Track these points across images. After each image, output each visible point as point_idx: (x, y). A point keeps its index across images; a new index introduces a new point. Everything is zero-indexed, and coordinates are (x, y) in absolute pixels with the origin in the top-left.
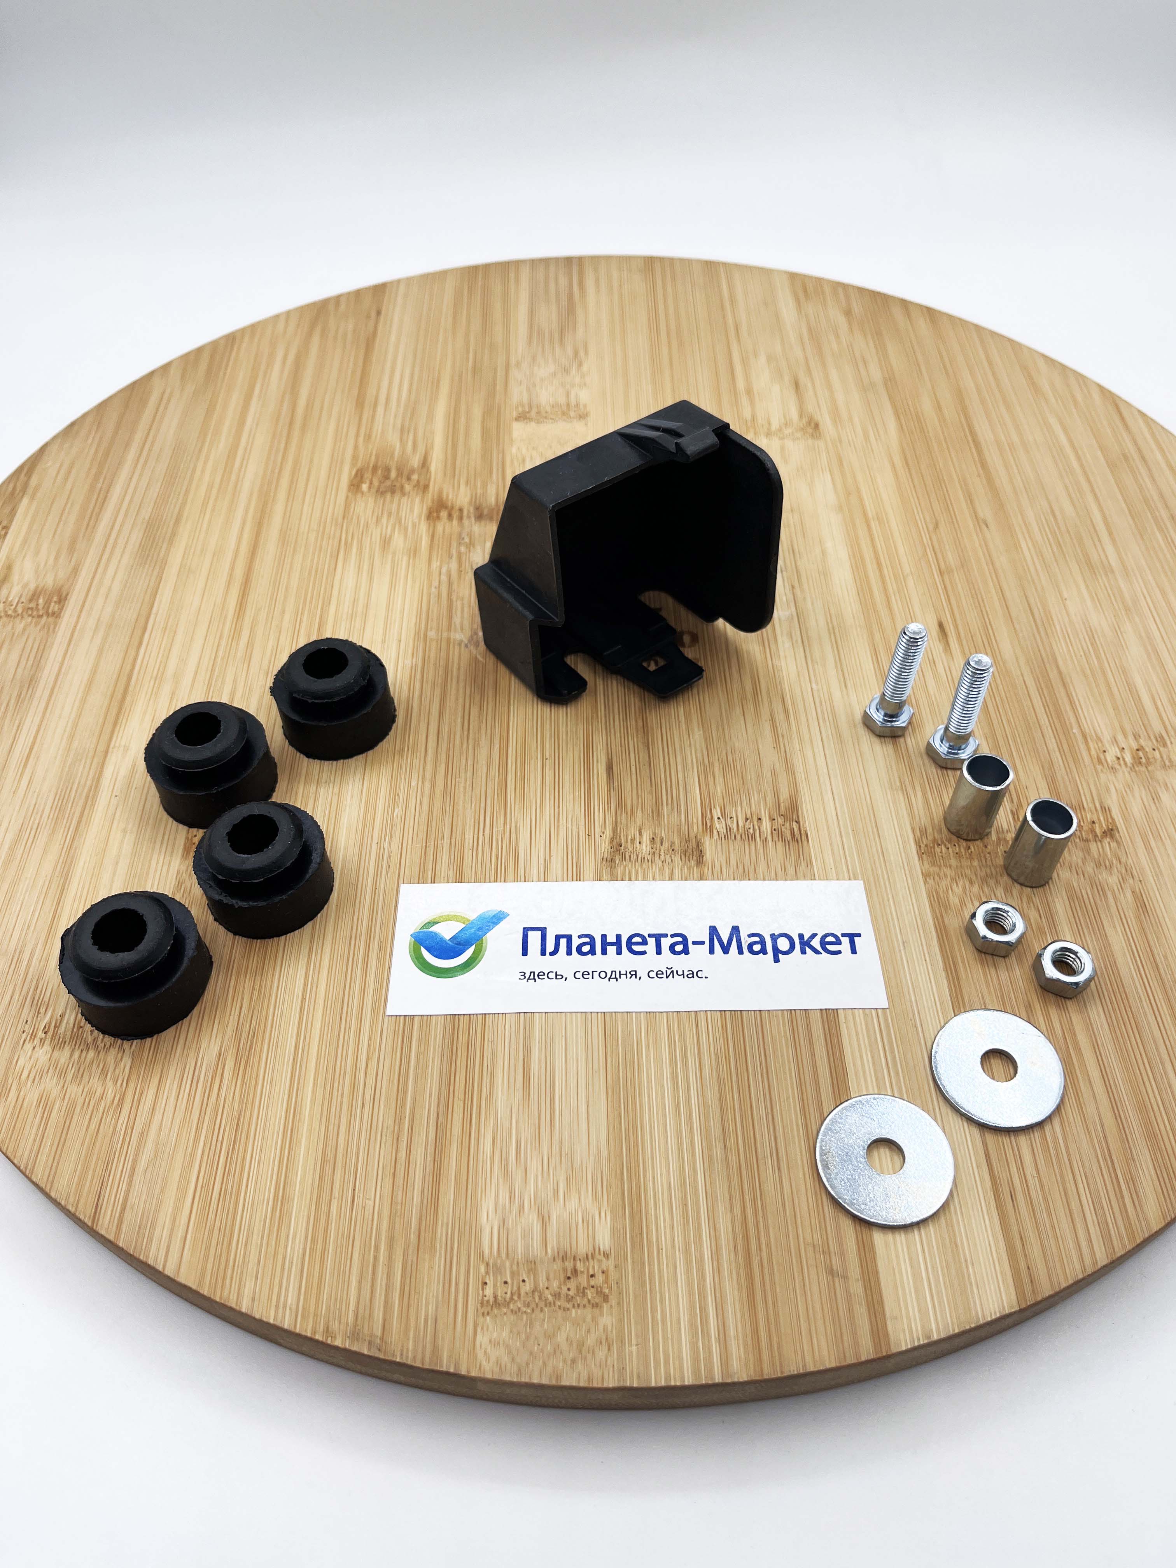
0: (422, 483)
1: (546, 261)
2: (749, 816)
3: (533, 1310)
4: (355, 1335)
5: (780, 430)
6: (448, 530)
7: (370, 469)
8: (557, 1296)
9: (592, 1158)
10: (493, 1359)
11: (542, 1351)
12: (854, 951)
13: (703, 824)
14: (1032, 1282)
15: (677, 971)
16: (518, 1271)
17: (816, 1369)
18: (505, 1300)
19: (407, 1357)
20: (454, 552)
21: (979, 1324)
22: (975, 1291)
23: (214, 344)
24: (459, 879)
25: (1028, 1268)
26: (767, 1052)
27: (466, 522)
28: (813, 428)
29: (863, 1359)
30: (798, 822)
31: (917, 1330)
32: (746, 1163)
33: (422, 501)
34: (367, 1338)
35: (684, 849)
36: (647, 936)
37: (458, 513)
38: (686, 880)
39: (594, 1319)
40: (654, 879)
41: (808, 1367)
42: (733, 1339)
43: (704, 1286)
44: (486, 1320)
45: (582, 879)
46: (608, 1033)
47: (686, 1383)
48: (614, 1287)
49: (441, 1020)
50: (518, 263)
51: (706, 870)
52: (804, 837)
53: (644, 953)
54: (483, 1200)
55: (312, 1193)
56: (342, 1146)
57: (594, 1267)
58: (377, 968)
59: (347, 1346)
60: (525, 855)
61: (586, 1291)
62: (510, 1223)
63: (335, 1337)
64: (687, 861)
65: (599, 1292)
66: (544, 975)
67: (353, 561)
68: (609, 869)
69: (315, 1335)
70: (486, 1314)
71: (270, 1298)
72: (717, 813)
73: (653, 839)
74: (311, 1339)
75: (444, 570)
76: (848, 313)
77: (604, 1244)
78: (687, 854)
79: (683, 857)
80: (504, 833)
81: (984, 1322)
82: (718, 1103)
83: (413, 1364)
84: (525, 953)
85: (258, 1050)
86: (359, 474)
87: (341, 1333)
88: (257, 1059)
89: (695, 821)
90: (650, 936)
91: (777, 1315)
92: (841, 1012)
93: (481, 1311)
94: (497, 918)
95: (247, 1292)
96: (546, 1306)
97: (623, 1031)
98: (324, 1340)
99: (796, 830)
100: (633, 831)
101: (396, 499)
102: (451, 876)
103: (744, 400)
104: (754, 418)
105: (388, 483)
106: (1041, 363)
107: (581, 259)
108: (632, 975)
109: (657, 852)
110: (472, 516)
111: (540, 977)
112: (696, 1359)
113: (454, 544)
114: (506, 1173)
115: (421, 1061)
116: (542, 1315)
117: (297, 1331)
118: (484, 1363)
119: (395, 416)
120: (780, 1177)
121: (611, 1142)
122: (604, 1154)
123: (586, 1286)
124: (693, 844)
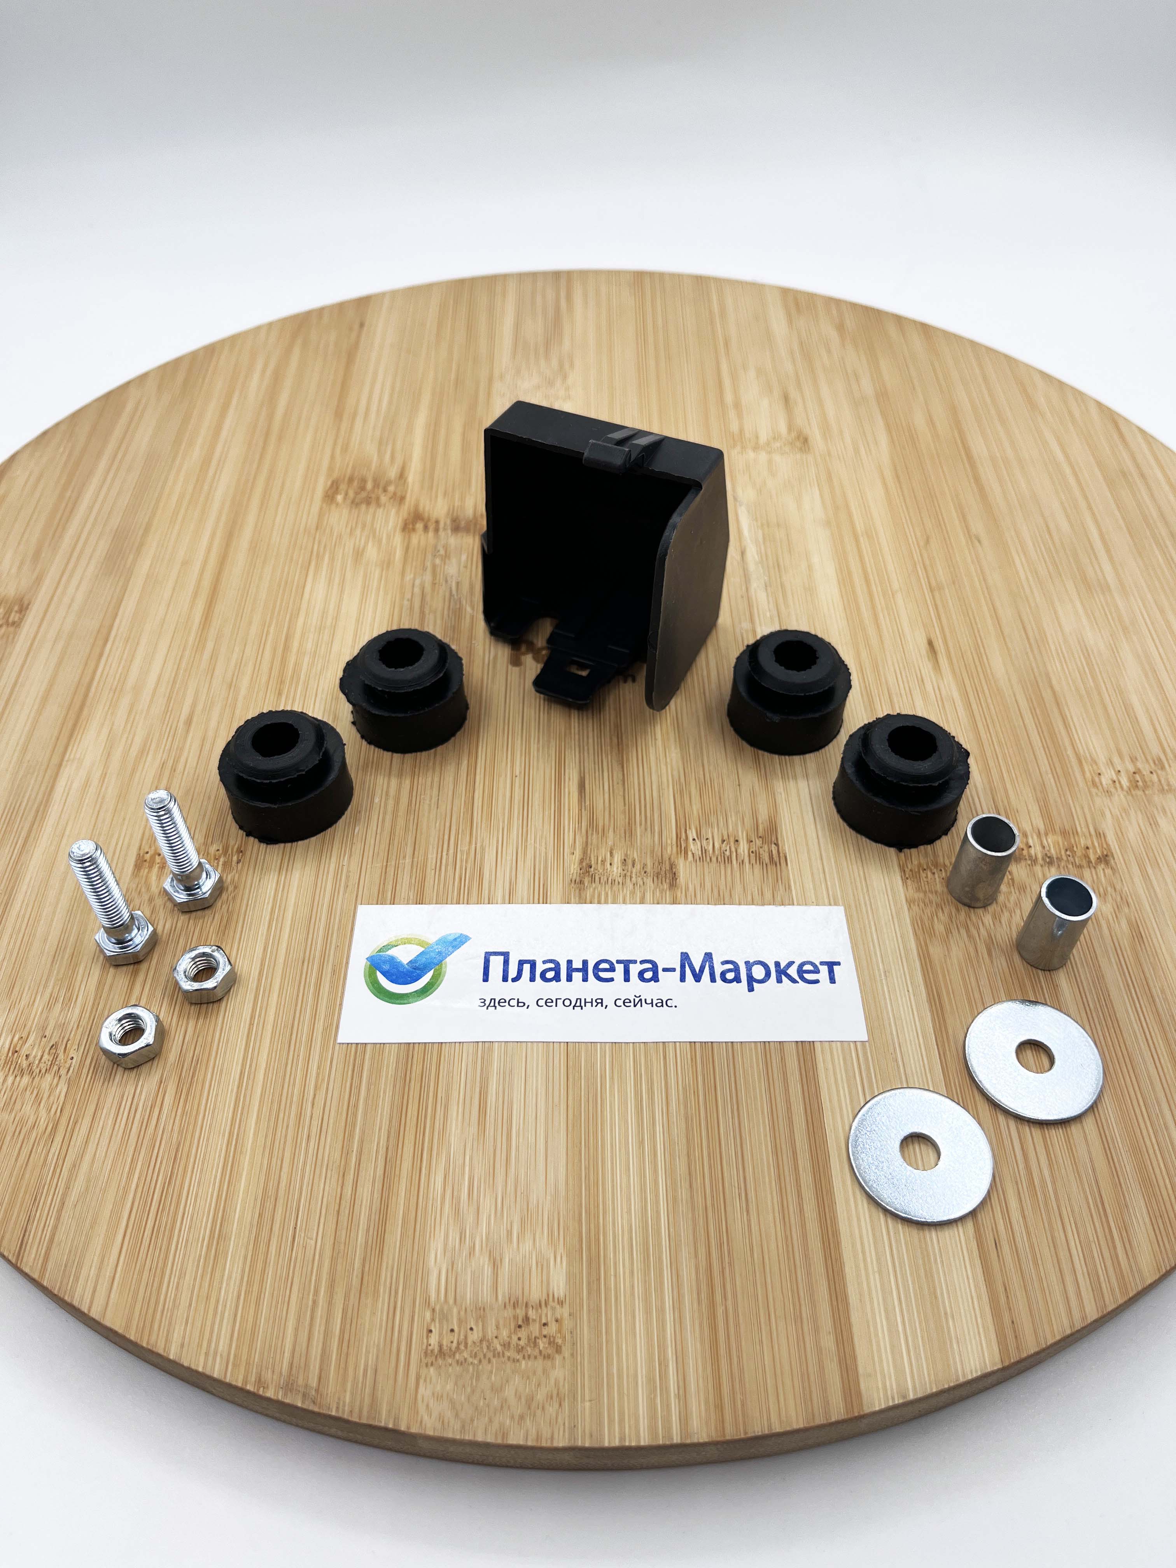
0: (399, 494)
1: (534, 276)
2: (725, 837)
3: (480, 1361)
4: (289, 1386)
5: (768, 444)
6: (423, 543)
7: (346, 479)
8: (506, 1345)
9: (549, 1198)
10: (435, 1415)
11: (488, 1406)
12: (832, 980)
13: (677, 846)
14: (1016, 1337)
15: (645, 1000)
16: (466, 1318)
17: (782, 1431)
18: (450, 1349)
19: (344, 1411)
20: (428, 564)
21: (958, 1383)
22: (955, 1346)
23: (194, 355)
24: (420, 900)
25: (1013, 1322)
26: (738, 1087)
27: (442, 533)
28: (802, 442)
29: (833, 1420)
30: (777, 845)
31: (892, 1389)
32: (713, 1205)
33: (398, 512)
34: (302, 1390)
35: (656, 871)
36: (615, 962)
37: (434, 525)
38: (658, 903)
39: (544, 1371)
40: (624, 902)
41: (773, 1428)
42: (693, 1396)
43: (664, 1337)
44: (429, 1371)
45: (548, 902)
46: (571, 1063)
47: (642, 1443)
48: (568, 1336)
49: (395, 1049)
50: (505, 277)
51: (679, 894)
52: (783, 861)
53: (612, 980)
54: (432, 1241)
55: (250, 1232)
56: (285, 1181)
57: (547, 1315)
58: (329, 993)
59: (280, 1398)
60: (490, 875)
61: (537, 1340)
62: (459, 1266)
63: (268, 1387)
64: (660, 884)
65: (552, 1342)
66: (505, 1002)
67: (324, 573)
68: (577, 891)
69: (246, 1385)
70: (429, 1364)
71: (200, 1345)
72: (692, 834)
73: (625, 860)
74: (242, 1390)
75: (418, 582)
76: (841, 328)
77: (558, 1290)
78: (660, 877)
79: (655, 878)
80: (468, 854)
81: (965, 1380)
82: (684, 1141)
83: (350, 1419)
84: (486, 979)
85: (201, 1078)
86: (335, 486)
87: (274, 1383)
88: (200, 1087)
89: (669, 842)
90: (618, 962)
91: (741, 1371)
92: (817, 1045)
93: (424, 1361)
94: (459, 941)
95: (176, 1337)
96: (494, 1356)
97: (586, 1061)
98: (256, 1391)
99: (775, 852)
100: (604, 852)
101: (371, 510)
102: (411, 897)
103: (732, 414)
104: (741, 431)
105: (364, 494)
106: (1037, 378)
107: (569, 274)
108: (598, 1003)
109: (629, 874)
110: (449, 527)
111: (501, 1004)
112: (653, 1417)
113: (429, 556)
114: (457, 1211)
115: (372, 1091)
116: (489, 1367)
117: (228, 1380)
118: (426, 1418)
119: (374, 428)
120: (749, 1221)
121: (571, 1182)
122: (563, 1193)
123: (537, 1335)
124: (667, 866)
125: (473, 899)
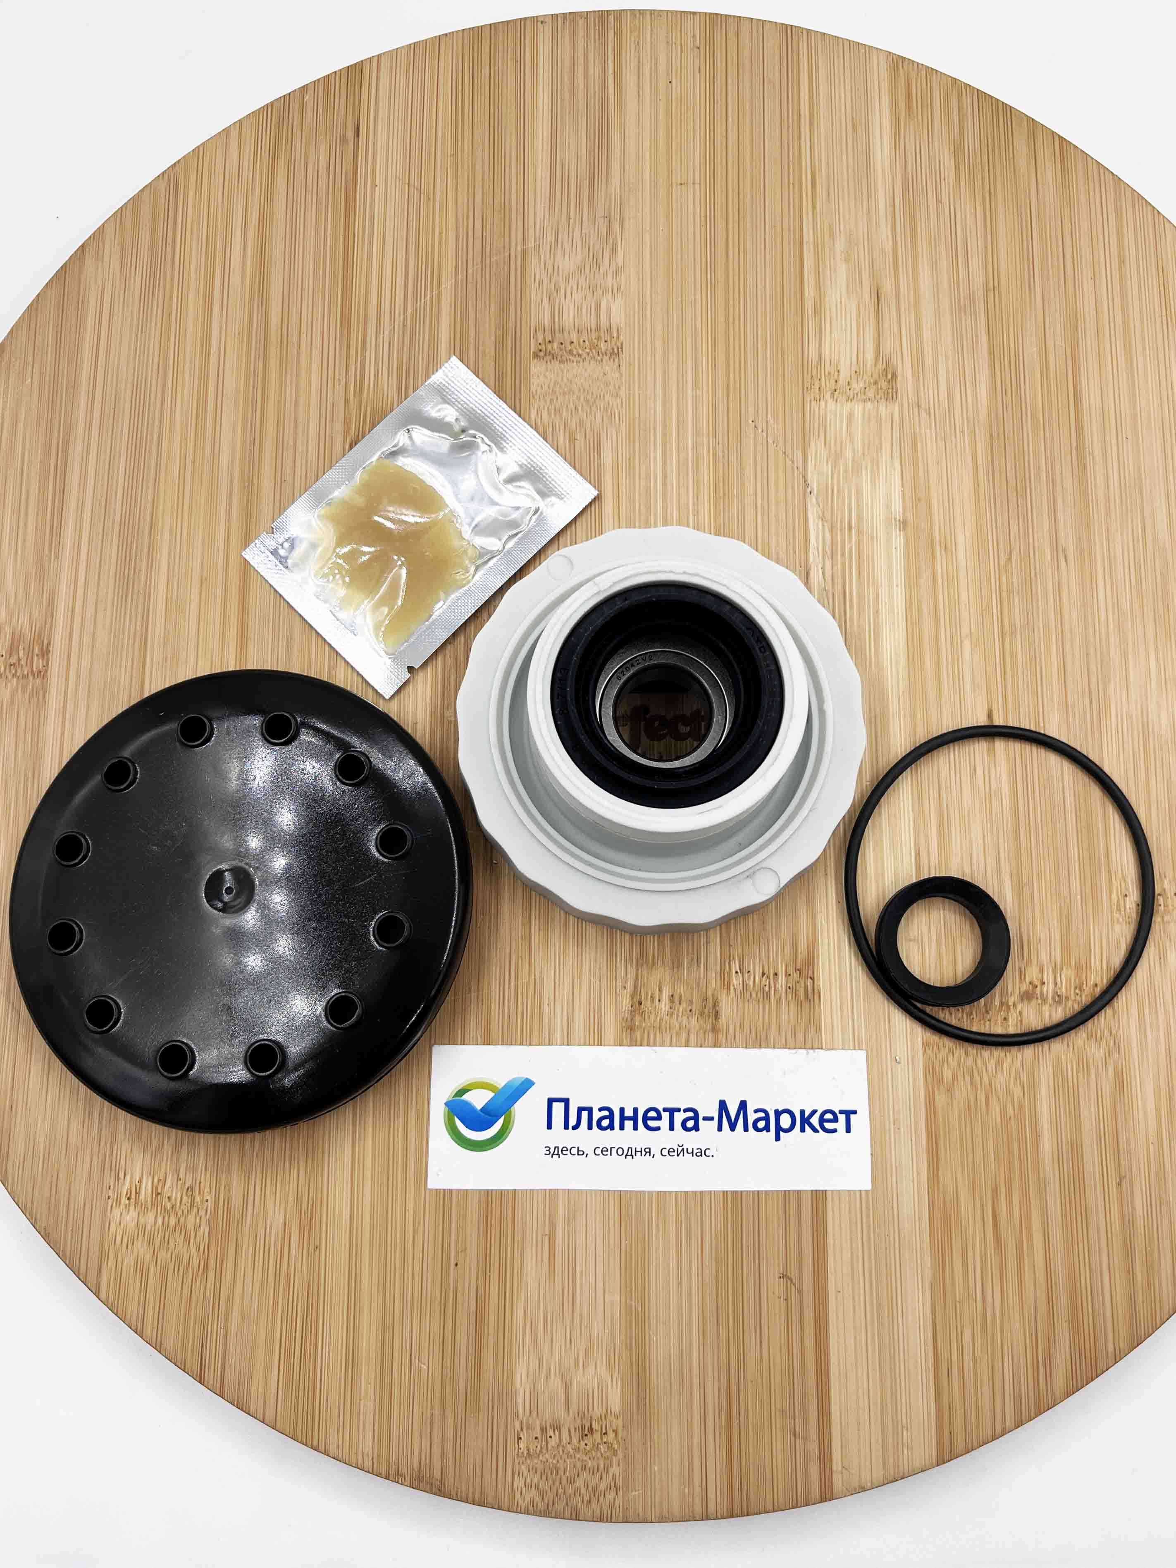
2: (766, 970)
4: (420, 1478)
5: (850, 383)
9: (606, 1331)
10: (527, 1499)
11: (565, 1493)
12: (848, 1130)
13: (721, 979)
14: (951, 1444)
15: (687, 1149)
16: (546, 1428)
18: (536, 1453)
22: (905, 1451)
24: (487, 1041)
25: (951, 1433)
30: (812, 979)
32: (734, 1336)
34: (430, 1481)
35: (701, 1009)
36: (661, 1110)
38: (701, 1047)
39: (605, 1469)
40: (671, 1045)
44: (521, 1468)
45: (603, 1044)
46: (623, 1211)
48: (622, 1443)
51: (720, 1036)
52: (816, 995)
53: (658, 1129)
54: (517, 1369)
57: (606, 1426)
60: (549, 1009)
61: (599, 1446)
62: (539, 1388)
63: (405, 1479)
64: (703, 1023)
65: (609, 1446)
66: (567, 1150)
68: (629, 1031)
70: (521, 1463)
71: (350, 1447)
72: (735, 966)
73: (672, 996)
77: (615, 1407)
78: (704, 1015)
79: (699, 1017)
80: (528, 983)
82: (714, 1281)
84: (549, 1127)
87: (409, 1476)
89: (713, 976)
90: (664, 1110)
92: (829, 1195)
93: (517, 1461)
94: (525, 1086)
95: (332, 1441)
97: (636, 1209)
99: (810, 987)
100: (653, 989)
102: (479, 1038)
108: (646, 1153)
109: (675, 1012)
111: (564, 1153)
112: (683, 1503)
114: (535, 1342)
118: (521, 1501)
121: (623, 1316)
122: (617, 1326)
123: (599, 1442)
124: (710, 1004)
125: (535, 1039)
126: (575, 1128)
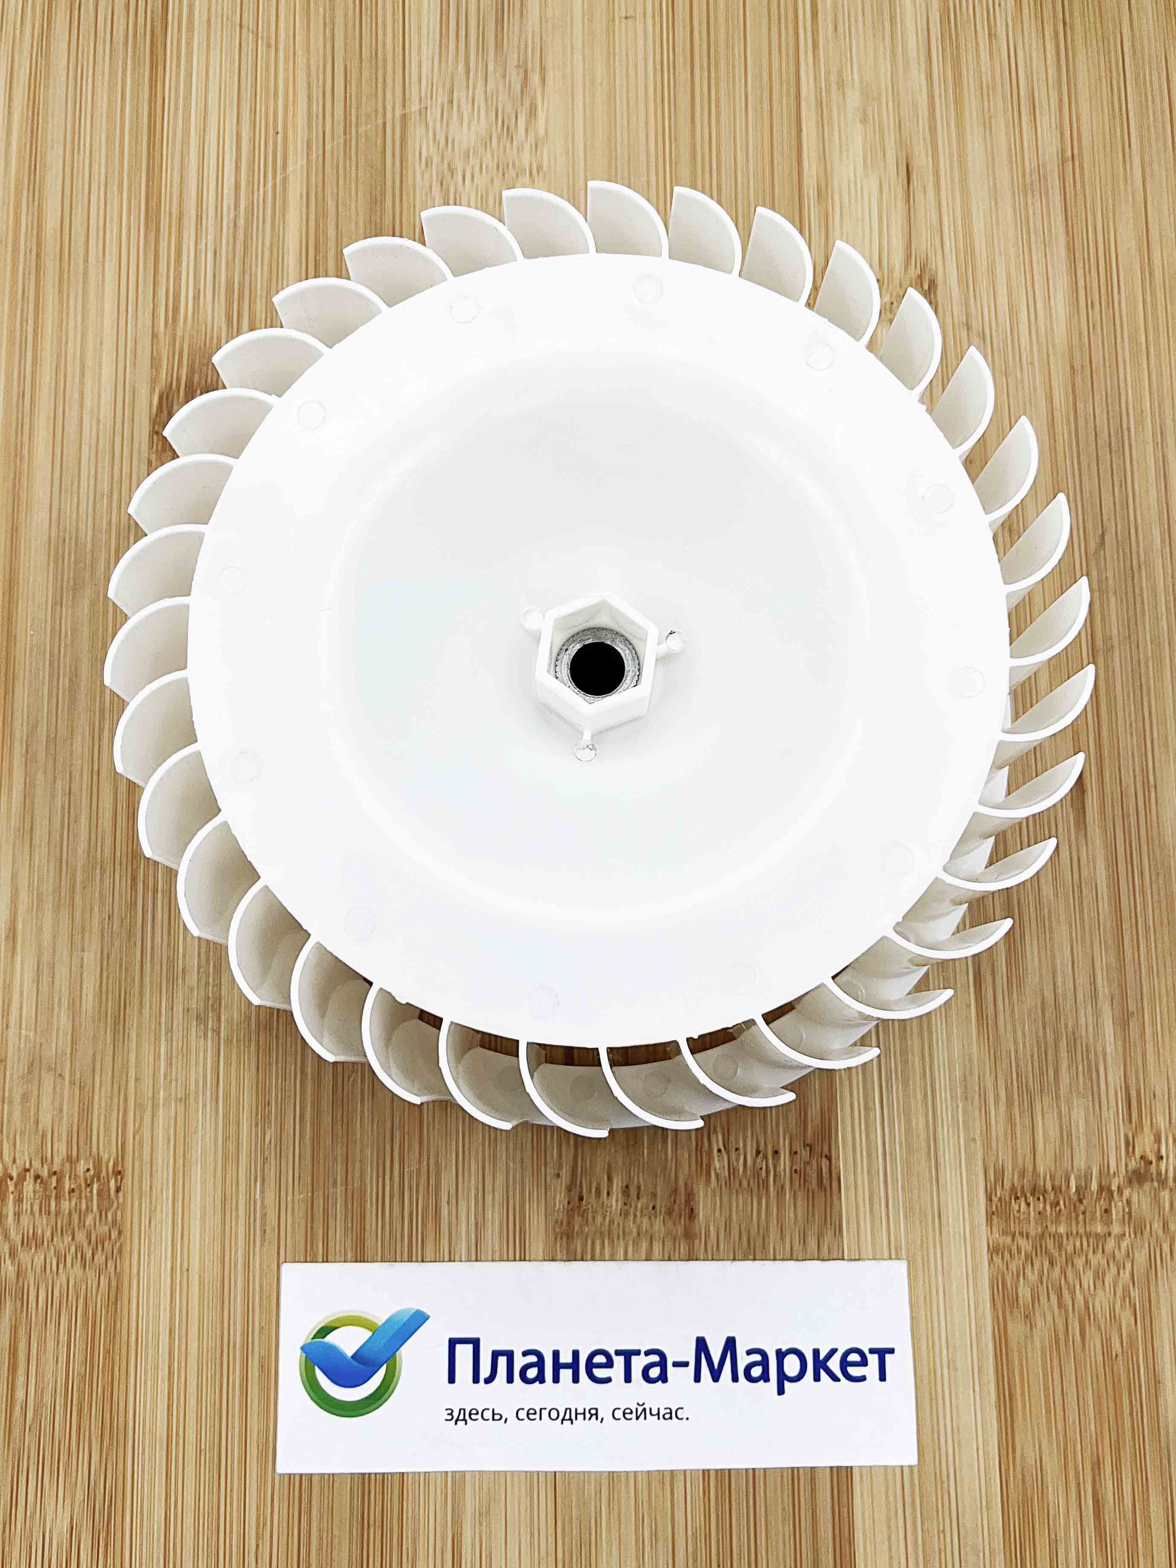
2: (761, 1146)
12: (883, 1378)
13: (697, 1162)
15: (651, 1409)
35: (668, 1205)
36: (613, 1354)
40: (626, 1258)
45: (527, 1259)
46: (559, 1502)
51: (697, 1242)
52: (834, 1184)
53: (609, 1379)
64: (672, 1225)
66: (477, 1413)
72: (717, 1142)
78: (673, 1214)
79: (667, 1219)
80: (419, 1174)
84: (452, 1379)
89: (686, 1156)
90: (617, 1353)
92: (856, 1473)
94: (415, 1321)
99: (825, 1170)
100: (599, 1174)
102: (349, 1252)
108: (592, 1415)
111: (473, 1417)
124: (682, 1198)
125: (429, 1253)
126: (488, 1381)
